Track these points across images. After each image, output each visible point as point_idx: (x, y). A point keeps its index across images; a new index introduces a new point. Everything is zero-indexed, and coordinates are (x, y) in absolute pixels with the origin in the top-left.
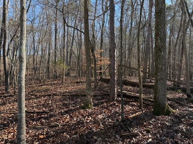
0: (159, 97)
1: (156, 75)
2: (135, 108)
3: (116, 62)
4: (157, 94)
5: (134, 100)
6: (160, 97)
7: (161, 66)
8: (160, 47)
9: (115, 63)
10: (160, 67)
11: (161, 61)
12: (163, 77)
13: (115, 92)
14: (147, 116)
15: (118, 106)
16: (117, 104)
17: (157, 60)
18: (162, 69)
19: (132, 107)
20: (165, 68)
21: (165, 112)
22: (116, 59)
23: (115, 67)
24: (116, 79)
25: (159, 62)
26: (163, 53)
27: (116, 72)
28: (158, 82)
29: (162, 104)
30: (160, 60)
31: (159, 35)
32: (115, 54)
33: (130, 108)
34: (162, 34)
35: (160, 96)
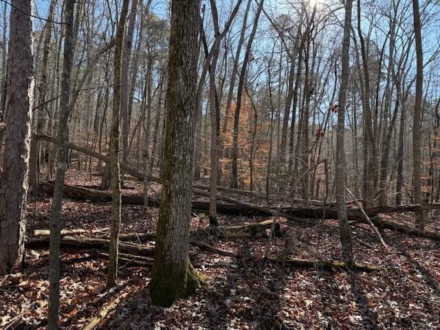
0: (171, 245)
1: (169, 179)
2: (93, 285)
3: (29, 125)
4: (165, 234)
5: (87, 255)
6: (174, 244)
7: (181, 153)
8: (184, 100)
9: (27, 128)
10: (181, 157)
11: (184, 139)
12: (187, 186)
13: (18, 235)
14: (138, 316)
15: (27, 288)
16: (24, 283)
17: (173, 135)
18: (183, 162)
19: (81, 280)
20: (191, 159)
21: (185, 286)
22: (30, 113)
23: (24, 145)
24: (25, 187)
25: (177, 141)
26: (188, 117)
27: (27, 160)
28: (172, 202)
29: (178, 264)
30: (182, 136)
31: (182, 64)
32: (31, 94)
33: (75, 285)
34: (190, 65)
35: (175, 241)
